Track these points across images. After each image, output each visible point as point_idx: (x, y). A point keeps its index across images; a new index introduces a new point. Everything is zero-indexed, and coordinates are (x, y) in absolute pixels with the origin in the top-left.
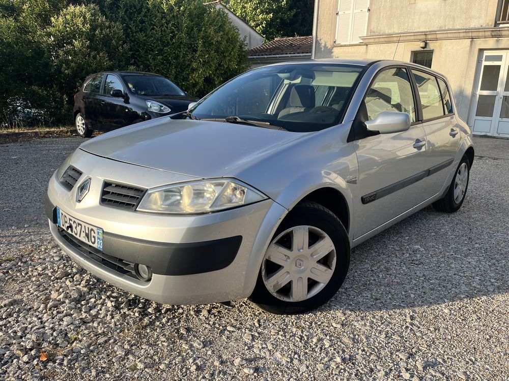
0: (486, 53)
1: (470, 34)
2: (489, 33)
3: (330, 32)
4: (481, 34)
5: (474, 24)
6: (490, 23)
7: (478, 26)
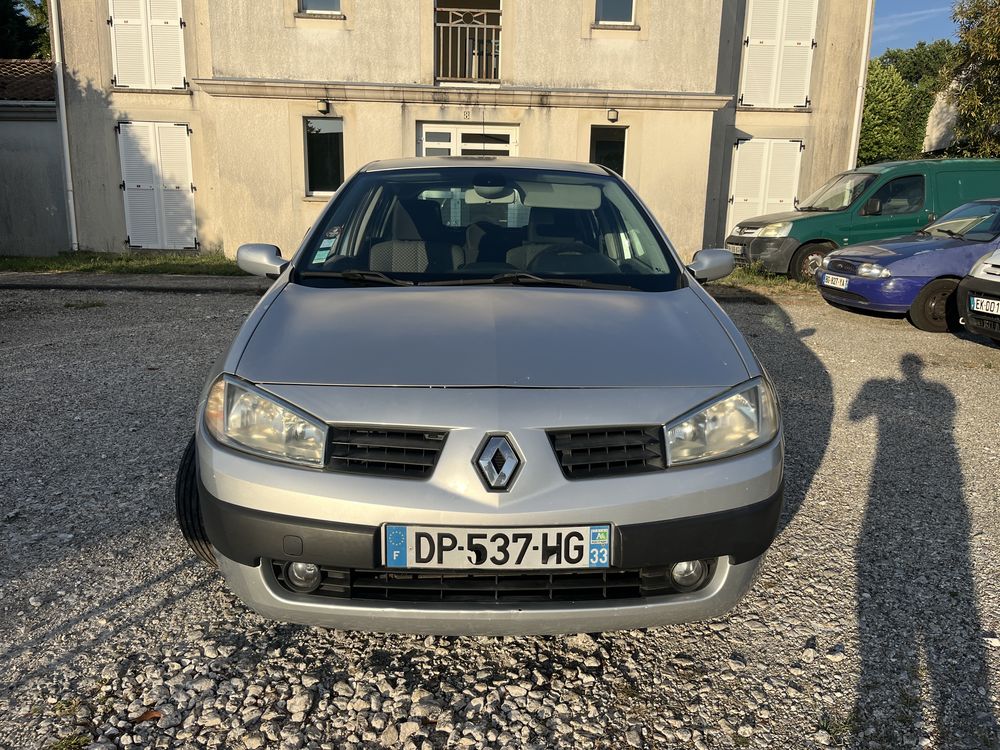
0: (426, 128)
1: (401, 95)
2: (429, 96)
3: (96, 60)
4: (417, 96)
5: (403, 78)
6: (428, 80)
7: (409, 81)
